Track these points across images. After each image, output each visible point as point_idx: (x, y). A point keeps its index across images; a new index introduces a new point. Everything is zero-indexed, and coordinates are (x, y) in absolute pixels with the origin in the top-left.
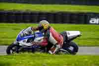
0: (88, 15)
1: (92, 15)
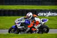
0: (37, 11)
1: (39, 11)
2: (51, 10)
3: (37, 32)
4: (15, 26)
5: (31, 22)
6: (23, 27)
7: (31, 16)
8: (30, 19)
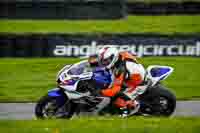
2: (100, 36)
3: (133, 112)
4: (58, 92)
5: (113, 77)
6: (85, 95)
7: (112, 57)
8: (109, 67)
